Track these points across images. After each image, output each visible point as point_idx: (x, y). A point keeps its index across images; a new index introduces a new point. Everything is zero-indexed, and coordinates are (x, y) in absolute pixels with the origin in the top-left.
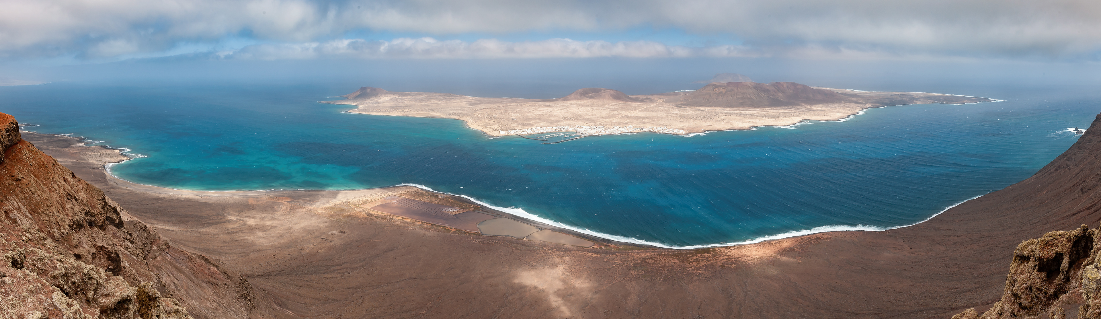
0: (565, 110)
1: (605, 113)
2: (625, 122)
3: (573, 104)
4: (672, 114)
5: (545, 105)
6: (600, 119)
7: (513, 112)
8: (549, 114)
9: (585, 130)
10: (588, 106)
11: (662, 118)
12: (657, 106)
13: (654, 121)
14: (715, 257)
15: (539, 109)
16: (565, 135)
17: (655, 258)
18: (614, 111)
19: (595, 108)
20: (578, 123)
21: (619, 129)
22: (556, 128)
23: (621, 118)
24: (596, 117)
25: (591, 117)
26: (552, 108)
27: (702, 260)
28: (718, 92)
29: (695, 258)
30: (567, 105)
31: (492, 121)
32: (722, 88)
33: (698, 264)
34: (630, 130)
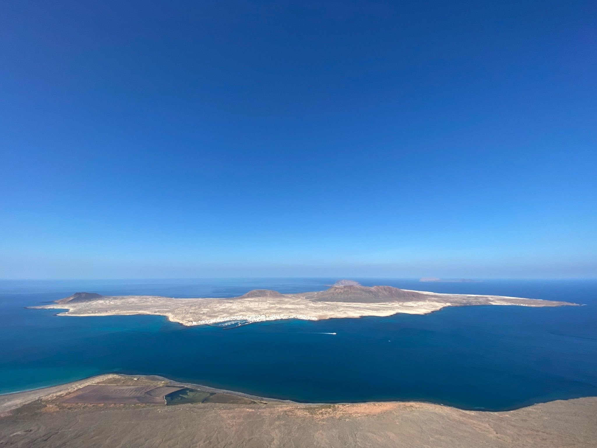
0: (241, 305)
1: (266, 306)
2: (279, 312)
3: (246, 301)
4: (309, 306)
5: (227, 302)
6: (263, 311)
7: (205, 308)
8: (229, 308)
9: (252, 318)
10: (256, 302)
11: (303, 309)
12: (300, 301)
13: (298, 311)
14: (335, 412)
15: (223, 305)
16: (238, 322)
17: (293, 411)
18: (273, 304)
19: (260, 303)
20: (249, 313)
21: (275, 317)
22: (233, 318)
23: (276, 309)
24: (261, 309)
25: (258, 309)
26: (232, 304)
27: (325, 414)
28: (338, 292)
29: (320, 411)
30: (242, 301)
31: (188, 315)
32: (341, 290)
33: (322, 416)
34: (282, 318)
